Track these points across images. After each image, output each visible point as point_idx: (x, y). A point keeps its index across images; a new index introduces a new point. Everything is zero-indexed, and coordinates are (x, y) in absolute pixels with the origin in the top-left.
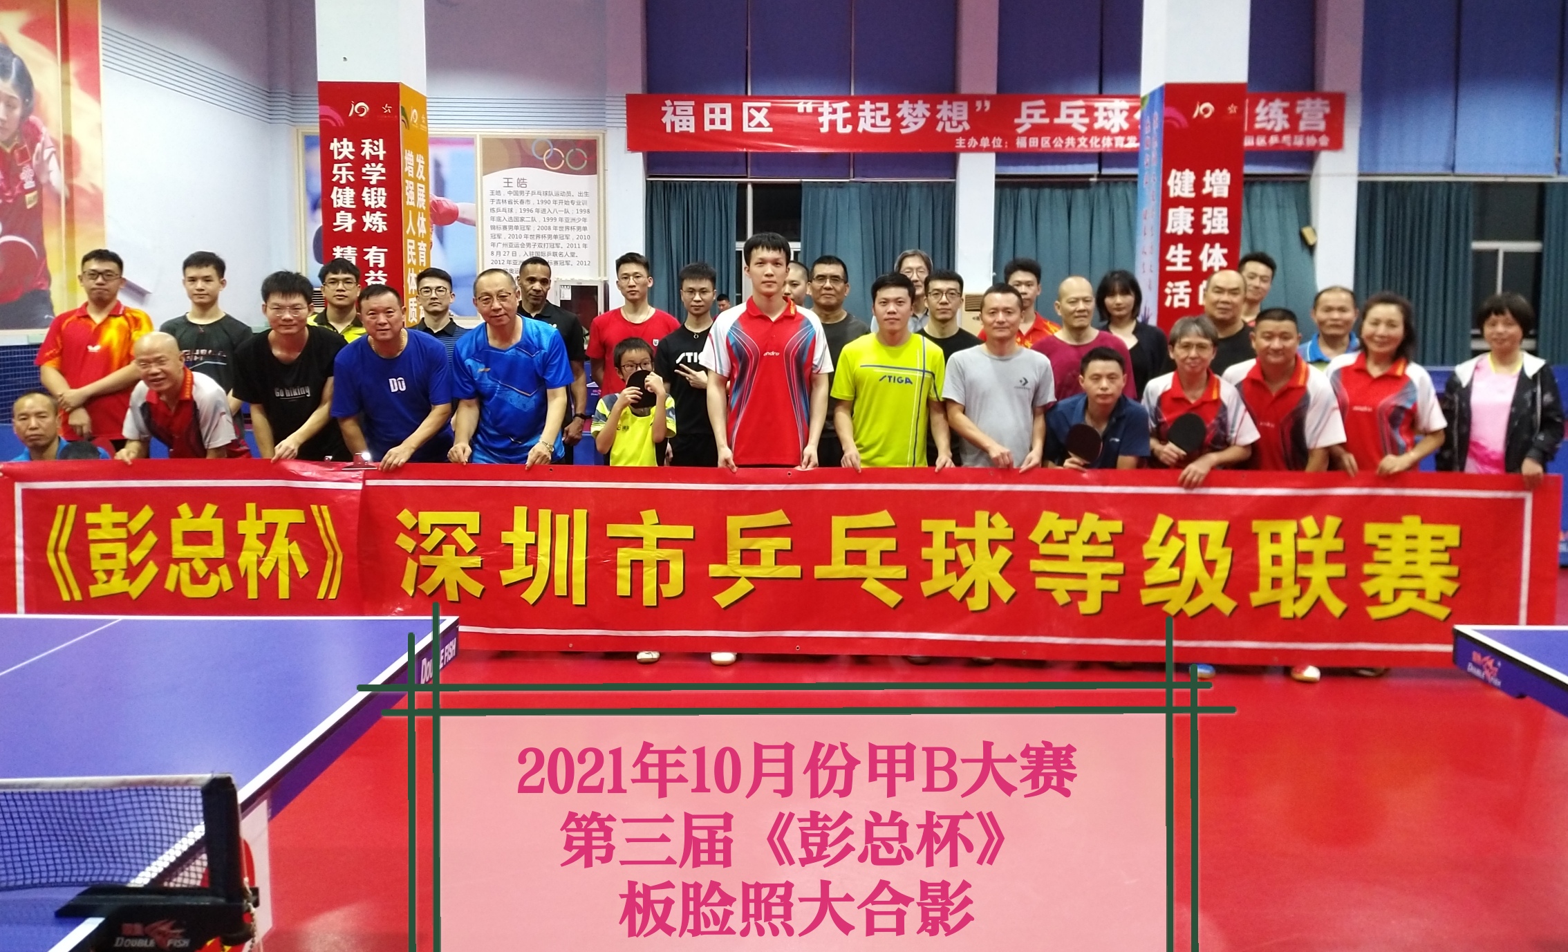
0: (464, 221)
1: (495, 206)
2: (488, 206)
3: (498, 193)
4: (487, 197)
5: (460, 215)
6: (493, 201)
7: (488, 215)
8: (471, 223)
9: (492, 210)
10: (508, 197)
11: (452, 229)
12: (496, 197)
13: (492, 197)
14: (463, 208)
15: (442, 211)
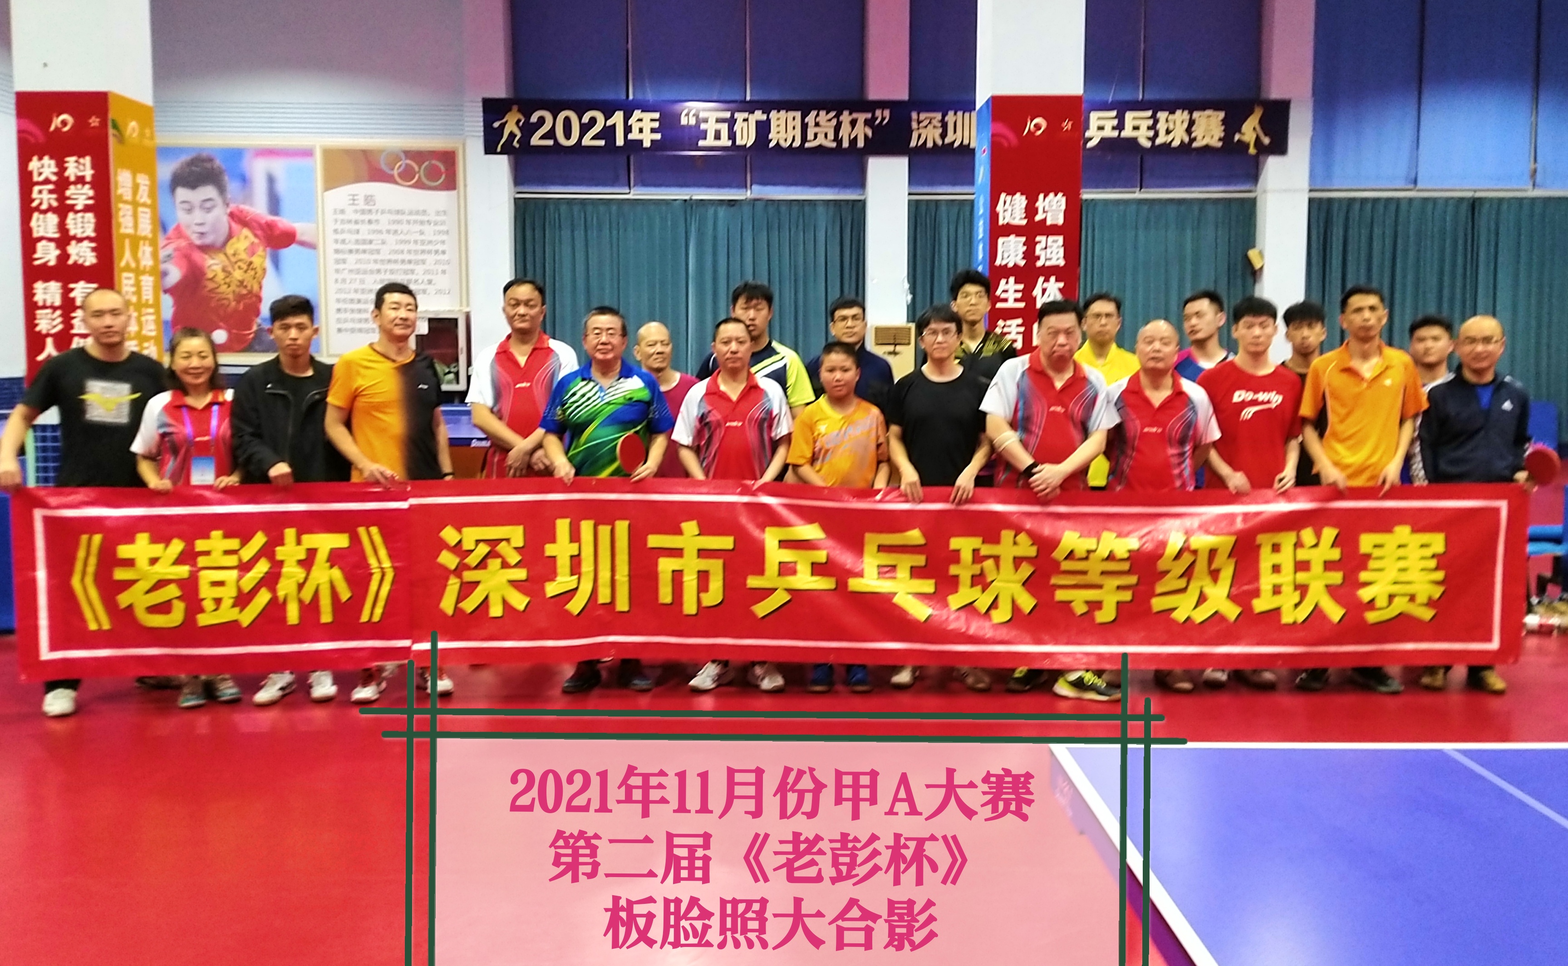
0: (303, 244)
1: (339, 227)
2: (330, 226)
3: (342, 212)
4: (330, 216)
5: (299, 237)
6: (336, 221)
7: (331, 237)
8: (310, 246)
9: (336, 231)
10: (354, 217)
11: (289, 253)
12: (341, 217)
13: (335, 217)
14: (302, 228)
15: (277, 232)
